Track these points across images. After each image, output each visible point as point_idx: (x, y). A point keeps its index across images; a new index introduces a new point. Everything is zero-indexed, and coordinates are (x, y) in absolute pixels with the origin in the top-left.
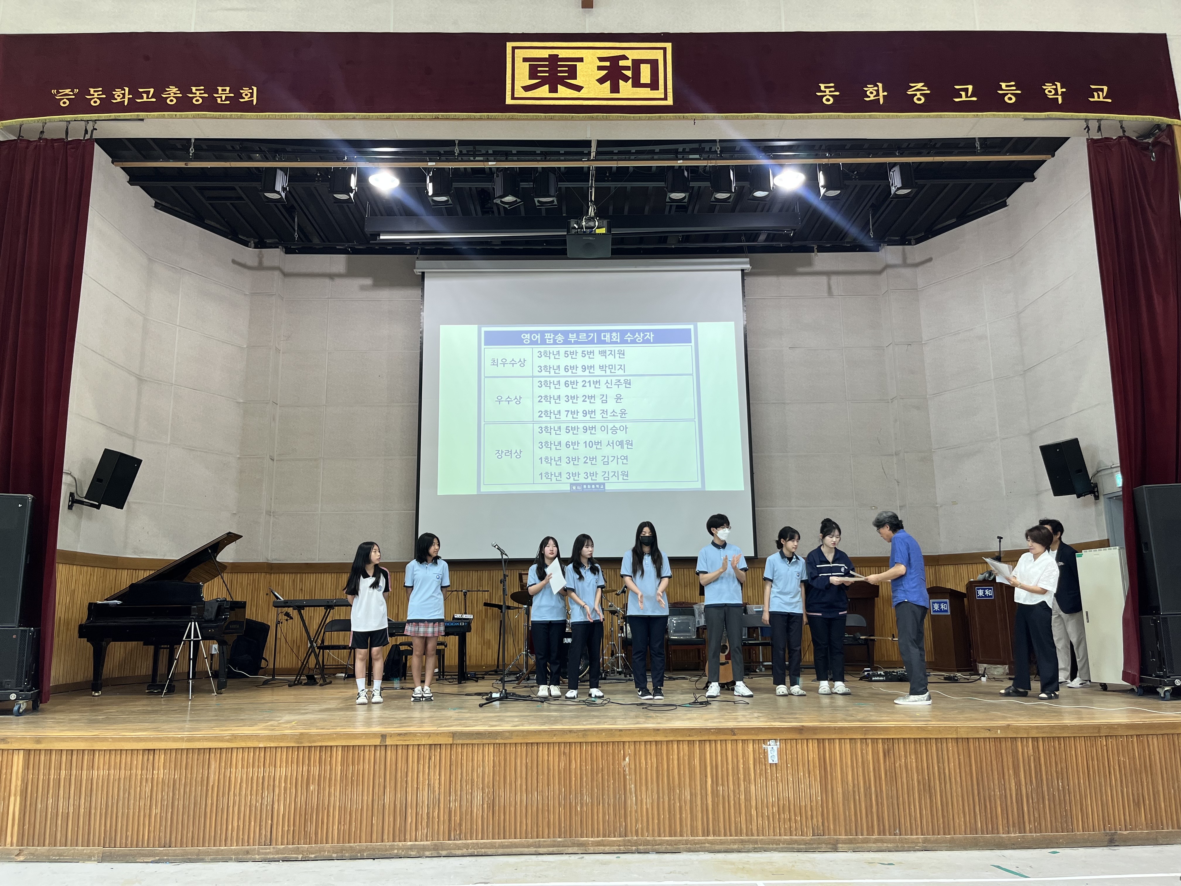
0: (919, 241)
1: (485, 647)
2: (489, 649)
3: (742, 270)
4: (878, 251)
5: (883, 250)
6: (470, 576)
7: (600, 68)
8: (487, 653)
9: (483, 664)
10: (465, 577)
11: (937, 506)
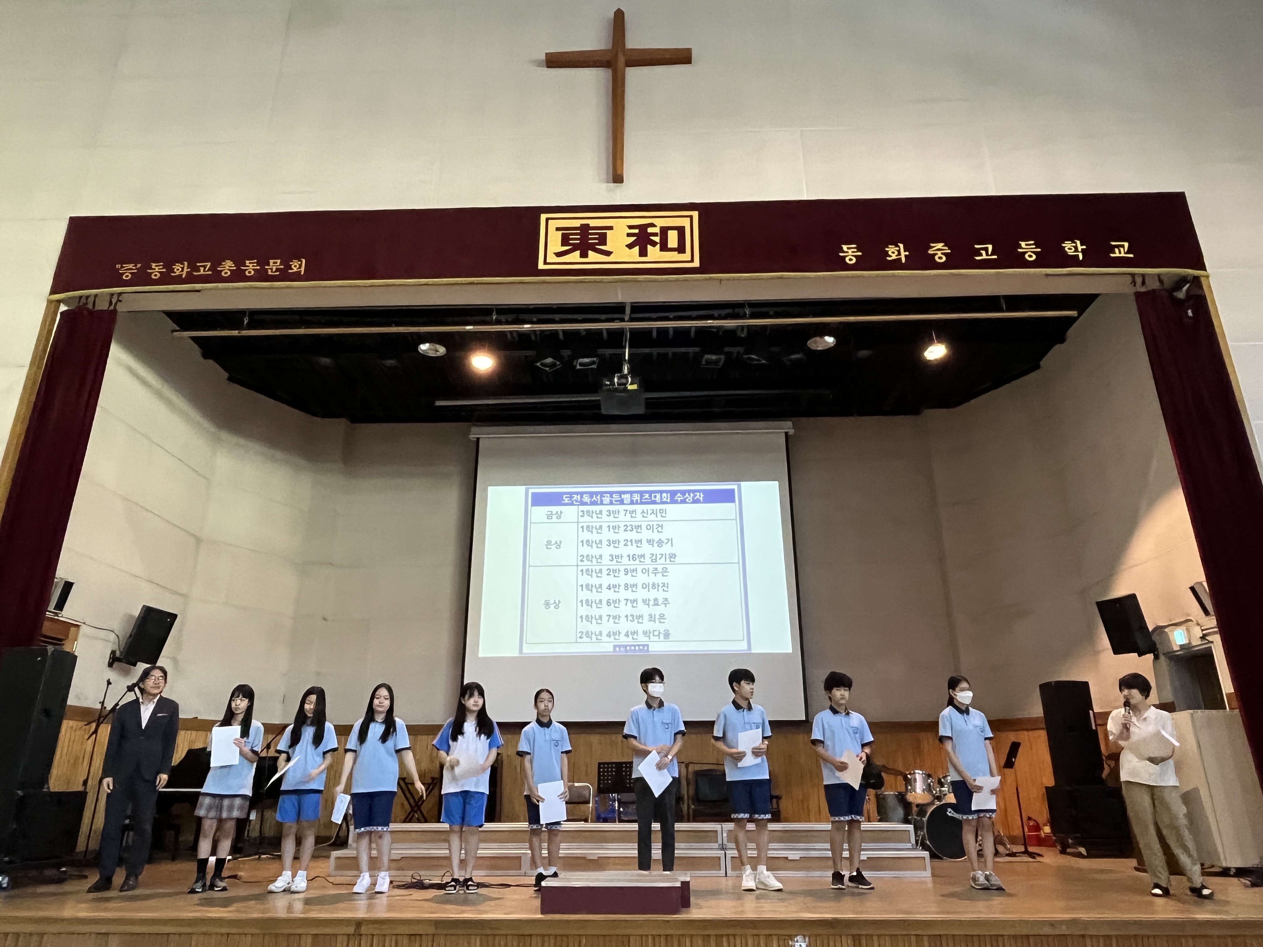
0: (957, 404)
3: (786, 433)
4: (917, 415)
5: (924, 412)
7: (629, 235)
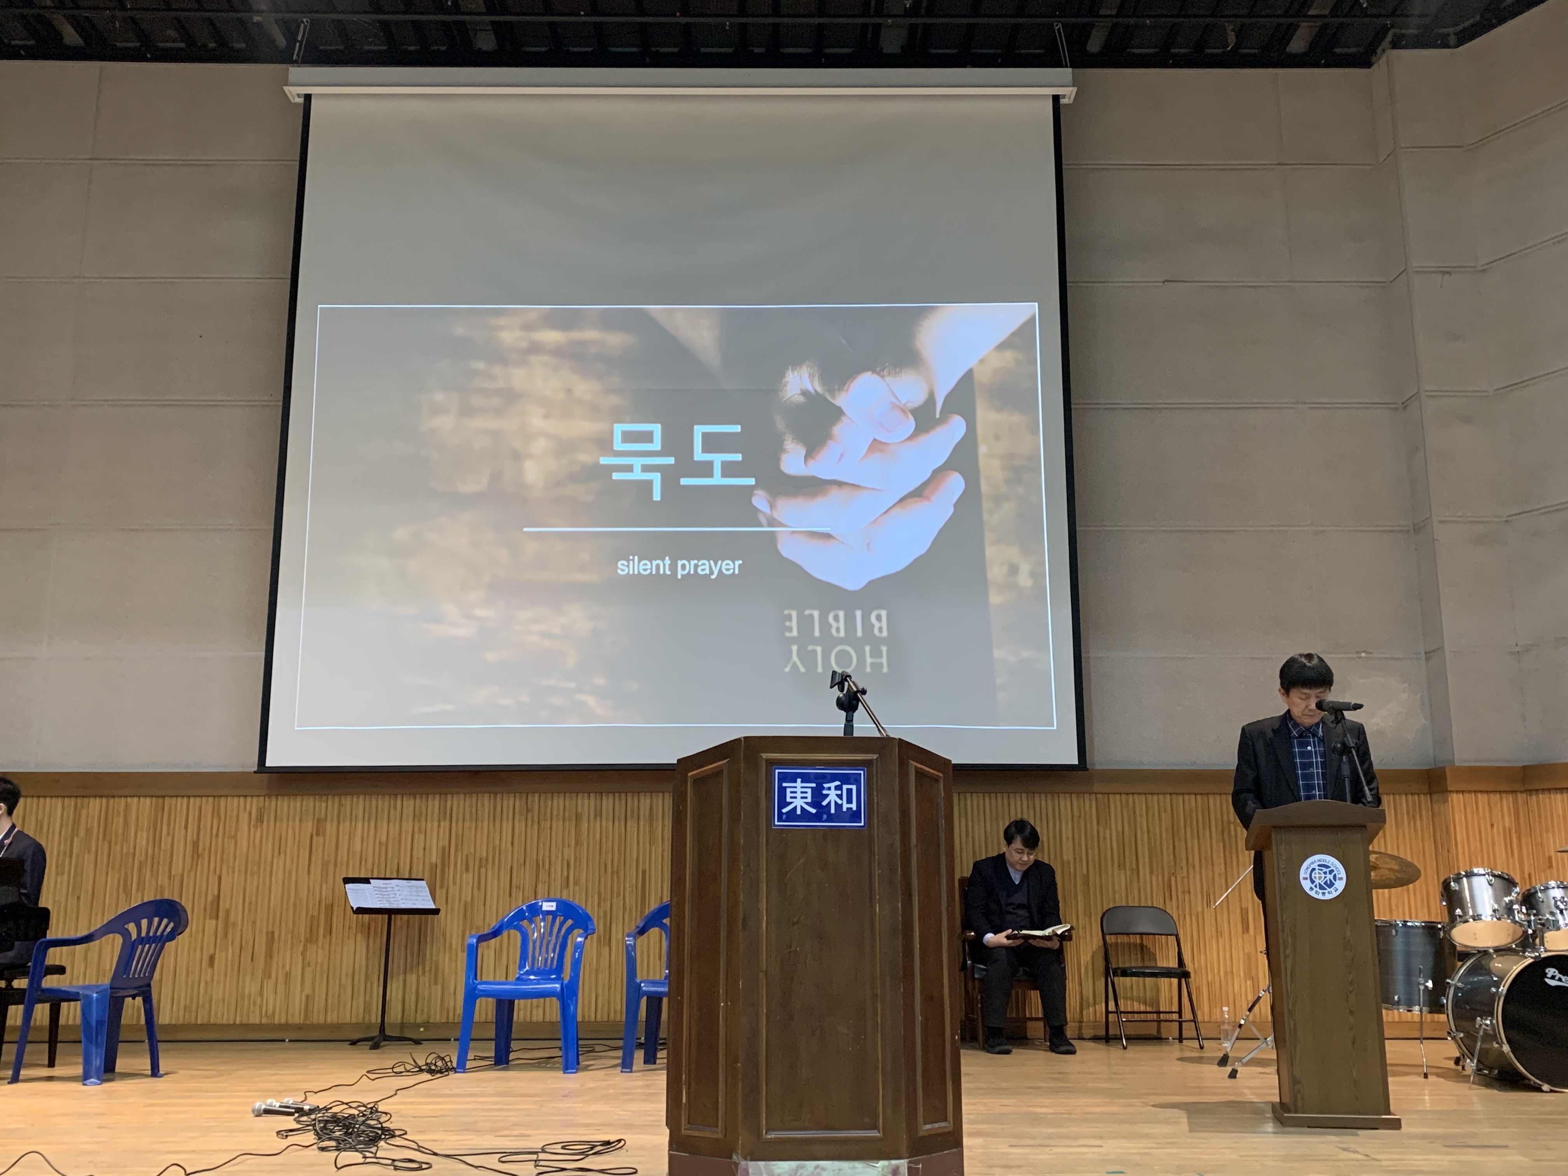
0: (1465, 37)
1: (427, 979)
2: (436, 983)
3: (1056, 99)
4: (1368, 65)
5: (1384, 58)
6: (395, 808)
8: (430, 993)
9: (419, 1021)
10: (383, 810)
11: (1517, 649)
